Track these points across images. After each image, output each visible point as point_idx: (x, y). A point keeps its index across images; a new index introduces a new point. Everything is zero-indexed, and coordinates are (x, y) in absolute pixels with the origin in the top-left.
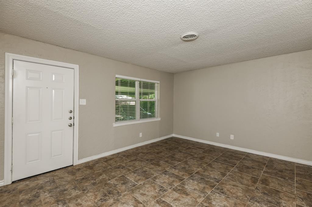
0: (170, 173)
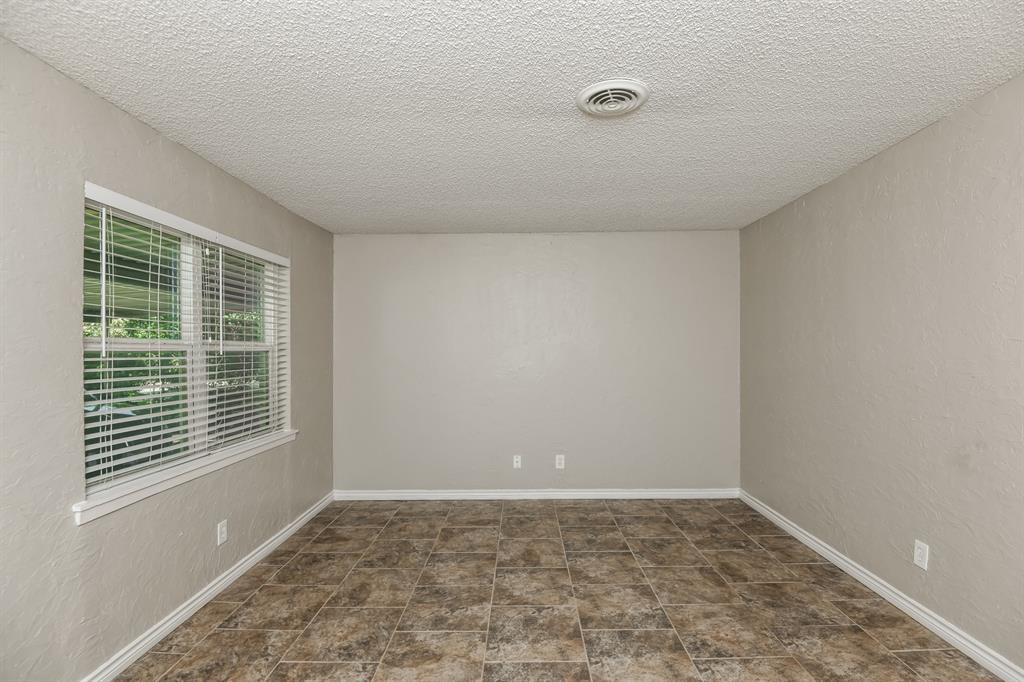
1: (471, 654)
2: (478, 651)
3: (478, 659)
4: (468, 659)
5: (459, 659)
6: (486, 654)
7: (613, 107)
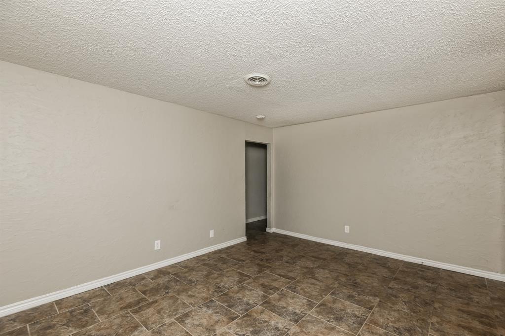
0: (287, 317)
1: (299, 331)
2: (294, 330)
3: (297, 327)
4: (302, 330)
5: (306, 331)
6: (292, 328)
7: (257, 83)
